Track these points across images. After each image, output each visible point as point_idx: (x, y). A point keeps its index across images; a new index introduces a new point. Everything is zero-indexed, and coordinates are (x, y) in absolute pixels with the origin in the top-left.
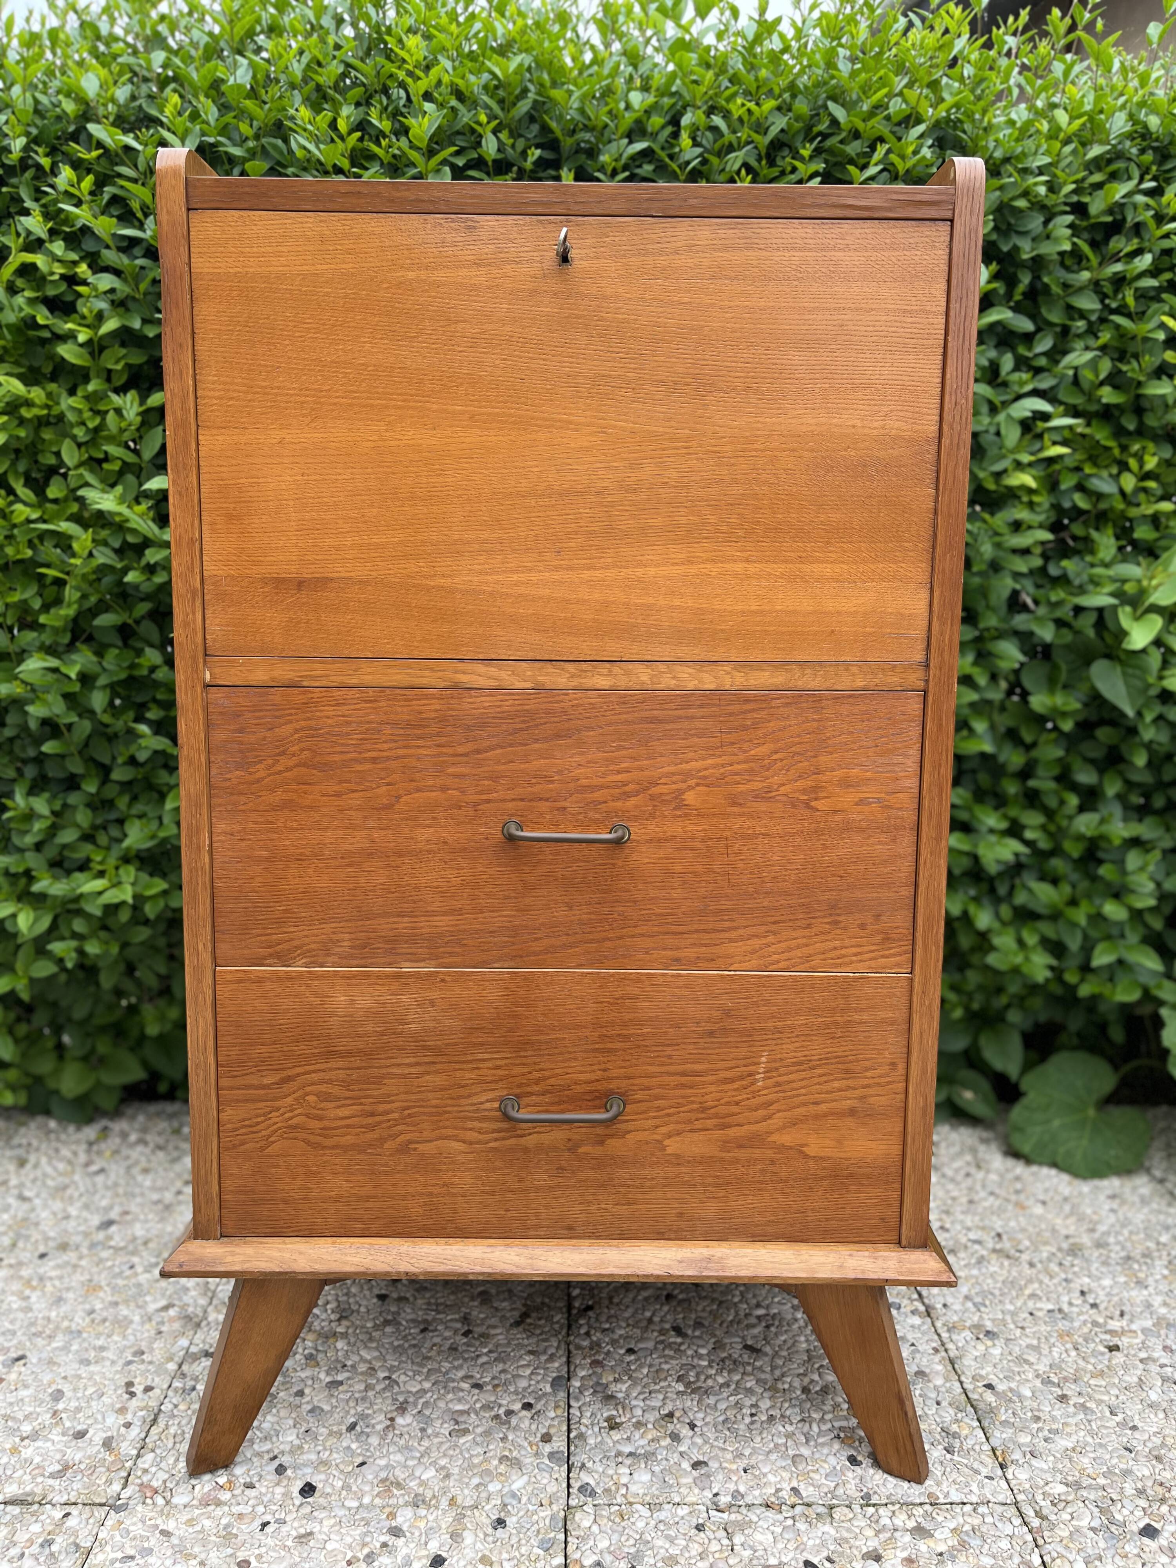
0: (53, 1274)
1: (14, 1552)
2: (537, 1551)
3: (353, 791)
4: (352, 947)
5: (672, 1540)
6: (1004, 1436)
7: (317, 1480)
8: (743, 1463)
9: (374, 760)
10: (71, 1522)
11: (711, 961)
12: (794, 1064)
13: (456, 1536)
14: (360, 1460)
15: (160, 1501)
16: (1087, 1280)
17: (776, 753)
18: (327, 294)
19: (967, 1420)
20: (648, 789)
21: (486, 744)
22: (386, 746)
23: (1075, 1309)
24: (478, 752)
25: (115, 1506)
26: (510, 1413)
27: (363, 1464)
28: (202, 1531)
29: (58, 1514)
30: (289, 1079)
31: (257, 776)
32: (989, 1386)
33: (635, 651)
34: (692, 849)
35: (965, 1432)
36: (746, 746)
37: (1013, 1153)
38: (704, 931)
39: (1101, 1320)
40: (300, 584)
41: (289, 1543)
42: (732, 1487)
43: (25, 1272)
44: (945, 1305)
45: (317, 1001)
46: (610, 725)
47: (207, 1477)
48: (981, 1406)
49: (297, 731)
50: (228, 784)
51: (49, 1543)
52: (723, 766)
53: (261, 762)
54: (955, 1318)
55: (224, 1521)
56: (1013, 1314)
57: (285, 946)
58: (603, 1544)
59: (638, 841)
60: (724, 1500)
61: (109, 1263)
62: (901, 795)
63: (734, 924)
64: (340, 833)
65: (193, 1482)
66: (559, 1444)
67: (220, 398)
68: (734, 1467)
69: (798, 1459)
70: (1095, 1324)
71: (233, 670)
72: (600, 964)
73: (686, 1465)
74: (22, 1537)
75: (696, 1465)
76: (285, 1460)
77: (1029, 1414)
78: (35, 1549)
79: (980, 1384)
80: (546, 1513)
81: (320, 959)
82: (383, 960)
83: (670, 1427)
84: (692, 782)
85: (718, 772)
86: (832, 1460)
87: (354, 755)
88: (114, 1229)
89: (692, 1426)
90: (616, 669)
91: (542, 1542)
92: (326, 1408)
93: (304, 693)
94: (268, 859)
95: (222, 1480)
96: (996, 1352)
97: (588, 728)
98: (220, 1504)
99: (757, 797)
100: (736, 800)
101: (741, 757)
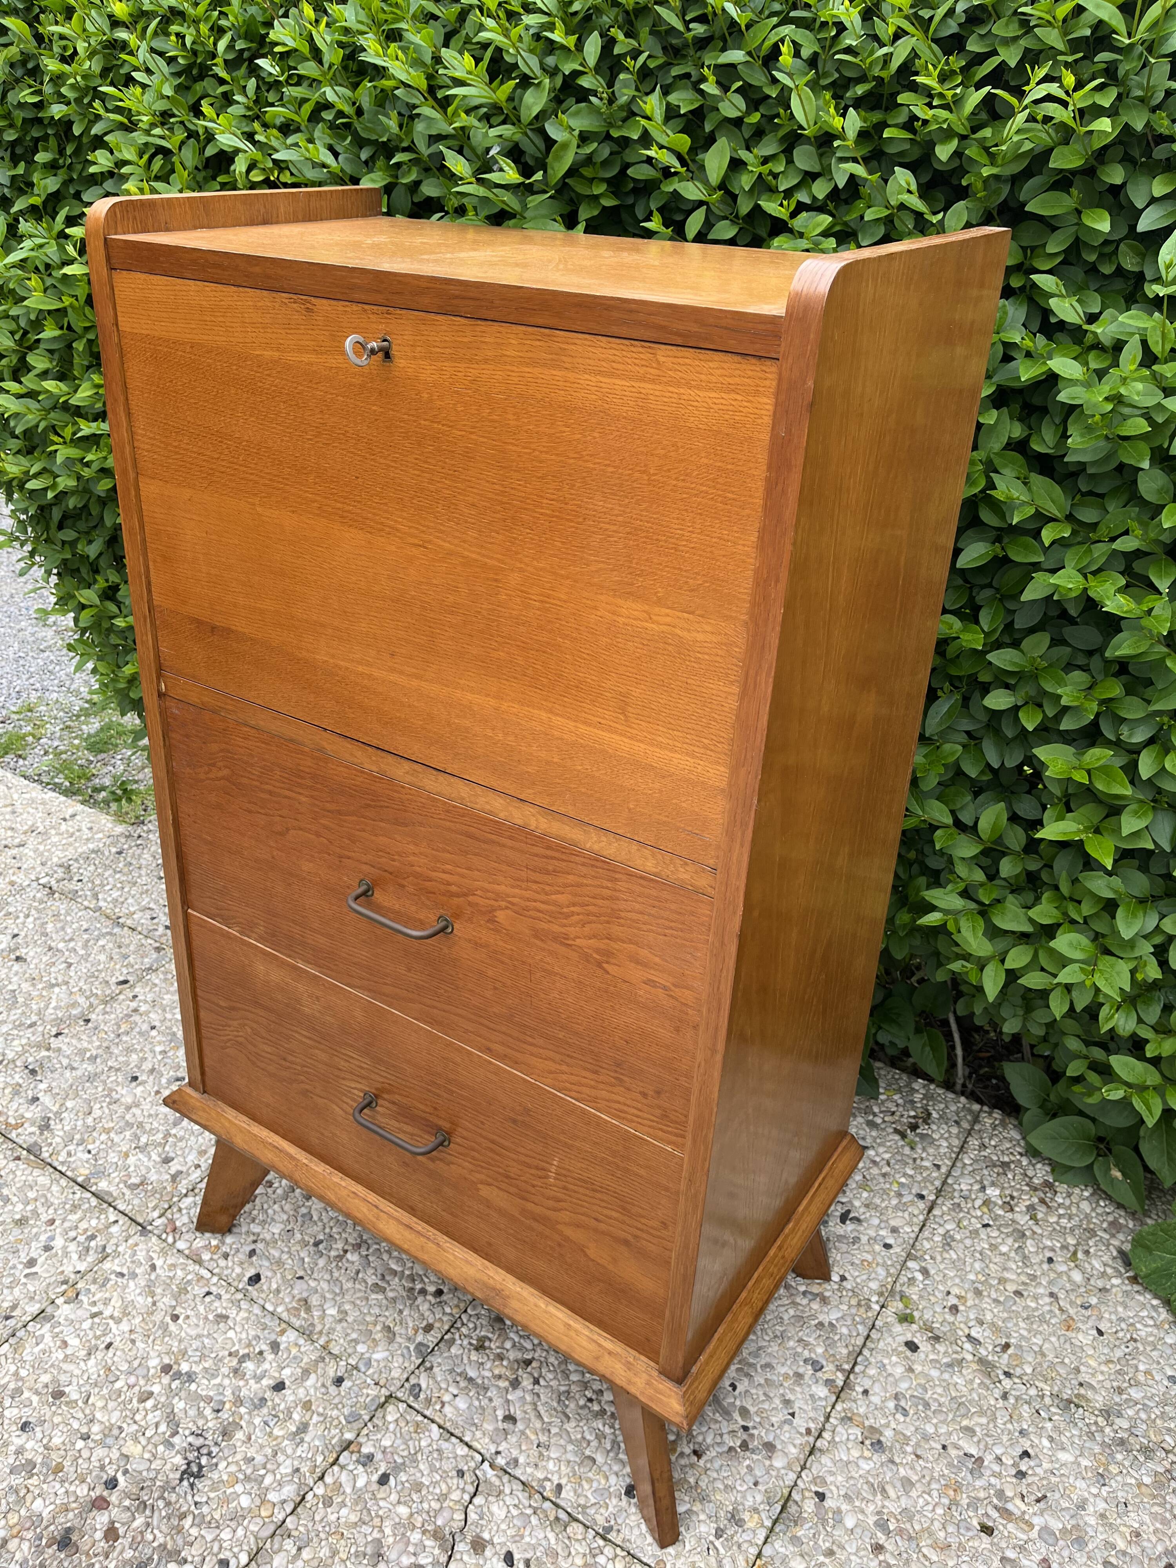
1: (72, 1234)
2: (342, 1419)
3: (259, 813)
4: (267, 933)
5: (433, 1469)
6: (782, 1550)
7: (265, 1273)
8: (543, 1438)
9: (271, 793)
10: (114, 1229)
11: (515, 1063)
12: (579, 1179)
13: (306, 1373)
14: (300, 1273)
15: (170, 1240)
16: (1046, 1443)
17: (574, 905)
18: (210, 365)
19: (764, 1515)
20: (466, 895)
21: (344, 808)
22: (277, 784)
23: (996, 1468)
24: (340, 813)
25: (144, 1229)
26: (423, 1292)
27: (301, 1278)
28: (171, 1278)
29: (112, 1218)
30: (233, 1009)
31: (201, 776)
32: (821, 1496)
33: (456, 767)
34: (502, 962)
35: (750, 1525)
36: (547, 888)
38: (510, 1036)
39: (1010, 1494)
40: (213, 629)
41: (211, 1317)
42: (515, 1453)
44: (866, 1392)
45: (247, 961)
46: (438, 827)
47: (208, 1235)
48: (792, 1509)
49: (221, 751)
50: (184, 776)
51: (93, 1237)
52: (528, 900)
53: (202, 766)
54: (862, 1410)
55: (189, 1277)
56: (926, 1438)
57: (227, 913)
58: (386, 1443)
59: (459, 936)
60: (501, 1461)
62: (687, 992)
63: (535, 1042)
64: (253, 842)
65: (198, 1234)
66: (431, 1339)
67: (149, 451)
68: (533, 1437)
69: (586, 1462)
70: (1000, 1494)
71: (179, 689)
72: (432, 1024)
73: (500, 1414)
74: (83, 1225)
75: (510, 1418)
76: (260, 1246)
77: (827, 1544)
78: (81, 1238)
79: (814, 1489)
80: (373, 1392)
81: (248, 932)
82: (287, 952)
83: (520, 1372)
84: (503, 904)
85: (524, 903)
86: (613, 1480)
87: (259, 784)
89: (536, 1382)
90: (442, 777)
91: (351, 1414)
92: (315, 1218)
93: (222, 721)
95: (214, 1242)
96: (865, 1466)
97: (421, 824)
98: (199, 1262)
99: (556, 938)
100: (537, 934)
101: (543, 897)
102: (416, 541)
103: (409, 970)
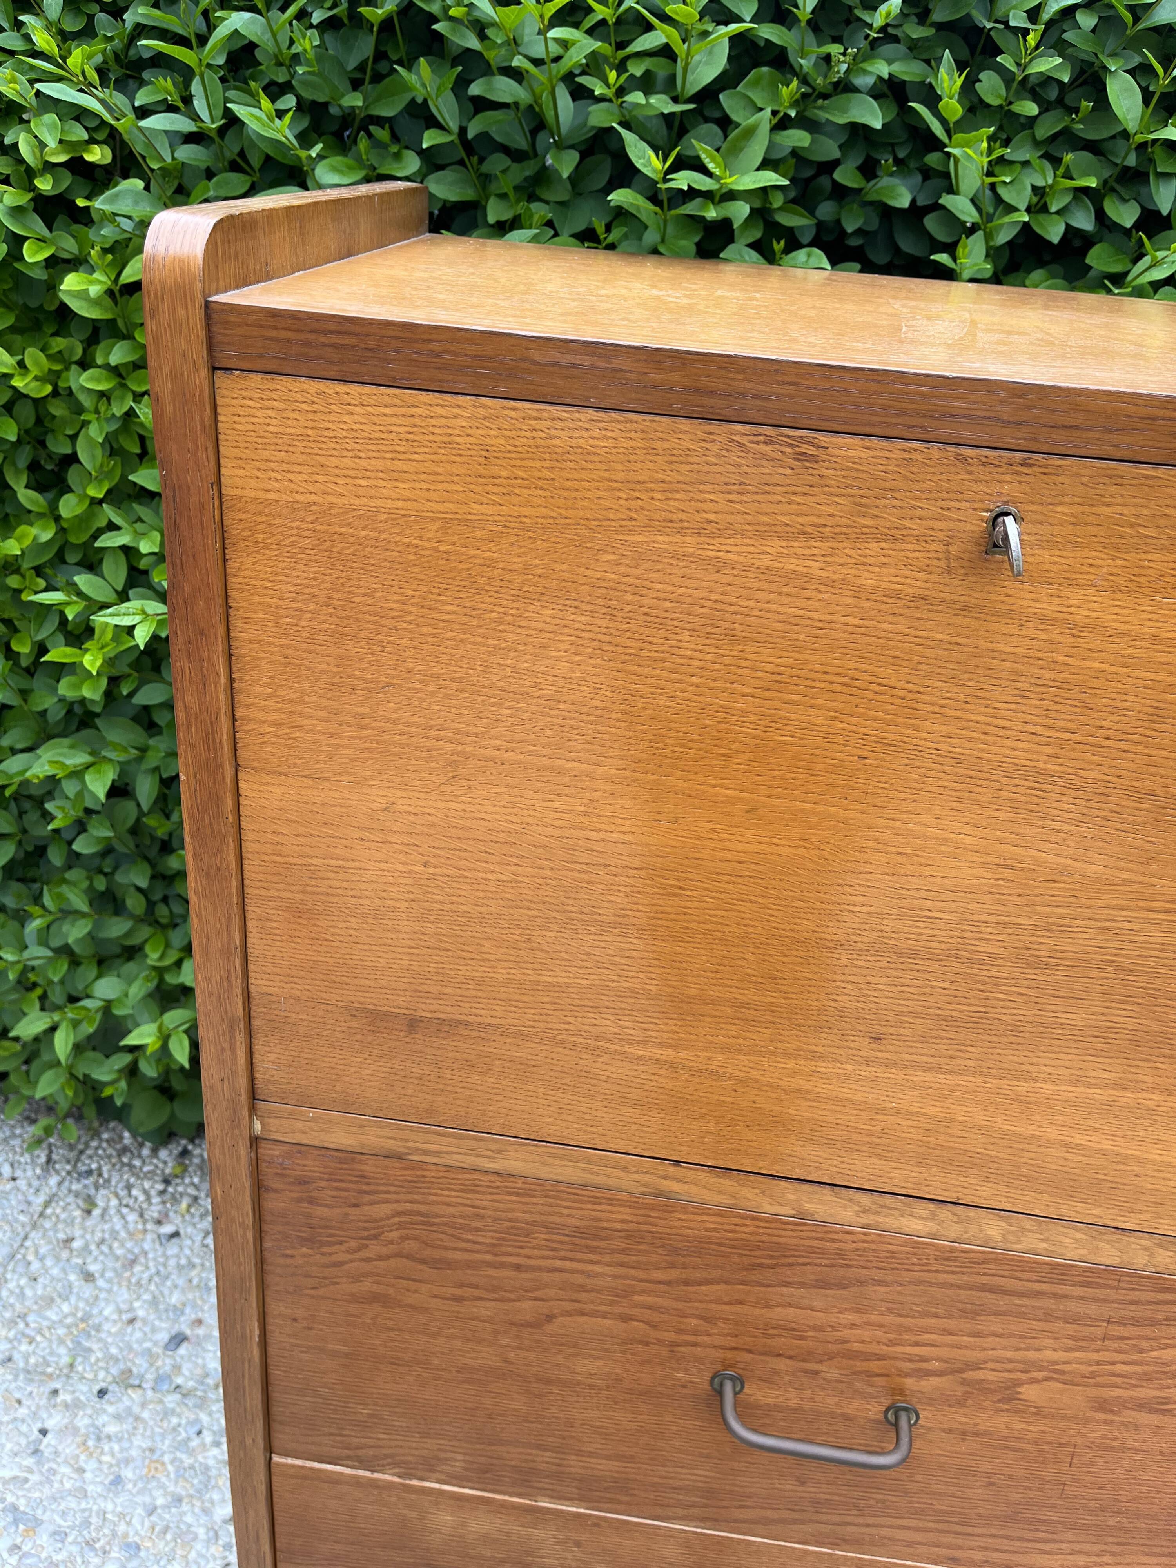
0: (112, 1429)
3: (481, 1299)
4: (465, 1469)
9: (518, 1267)
18: (491, 563)
20: (961, 1371)
21: (698, 1275)
22: (536, 1253)
24: (686, 1283)
31: (334, 1258)
33: (984, 1194)
34: (1015, 1450)
36: (1144, 1344)
38: (1006, 1537)
40: (413, 1024)
43: (82, 1422)
45: (414, 1515)
46: (917, 1283)
49: (399, 1214)
50: (289, 1261)
52: (1098, 1363)
53: (340, 1243)
57: (371, 1452)
59: (929, 1429)
61: (175, 1420)
63: (1055, 1537)
64: (458, 1344)
67: (279, 725)
71: (300, 1125)
72: (834, 1545)
81: (419, 1473)
82: (511, 1490)
84: (1040, 1375)
85: (1084, 1369)
87: (488, 1257)
88: (183, 1350)
90: (944, 1212)
93: (413, 1169)
94: (347, 1355)
97: (878, 1283)
99: (1141, 1406)
100: (1102, 1405)
101: (1134, 1357)
102: (990, 859)
103: (803, 1483)
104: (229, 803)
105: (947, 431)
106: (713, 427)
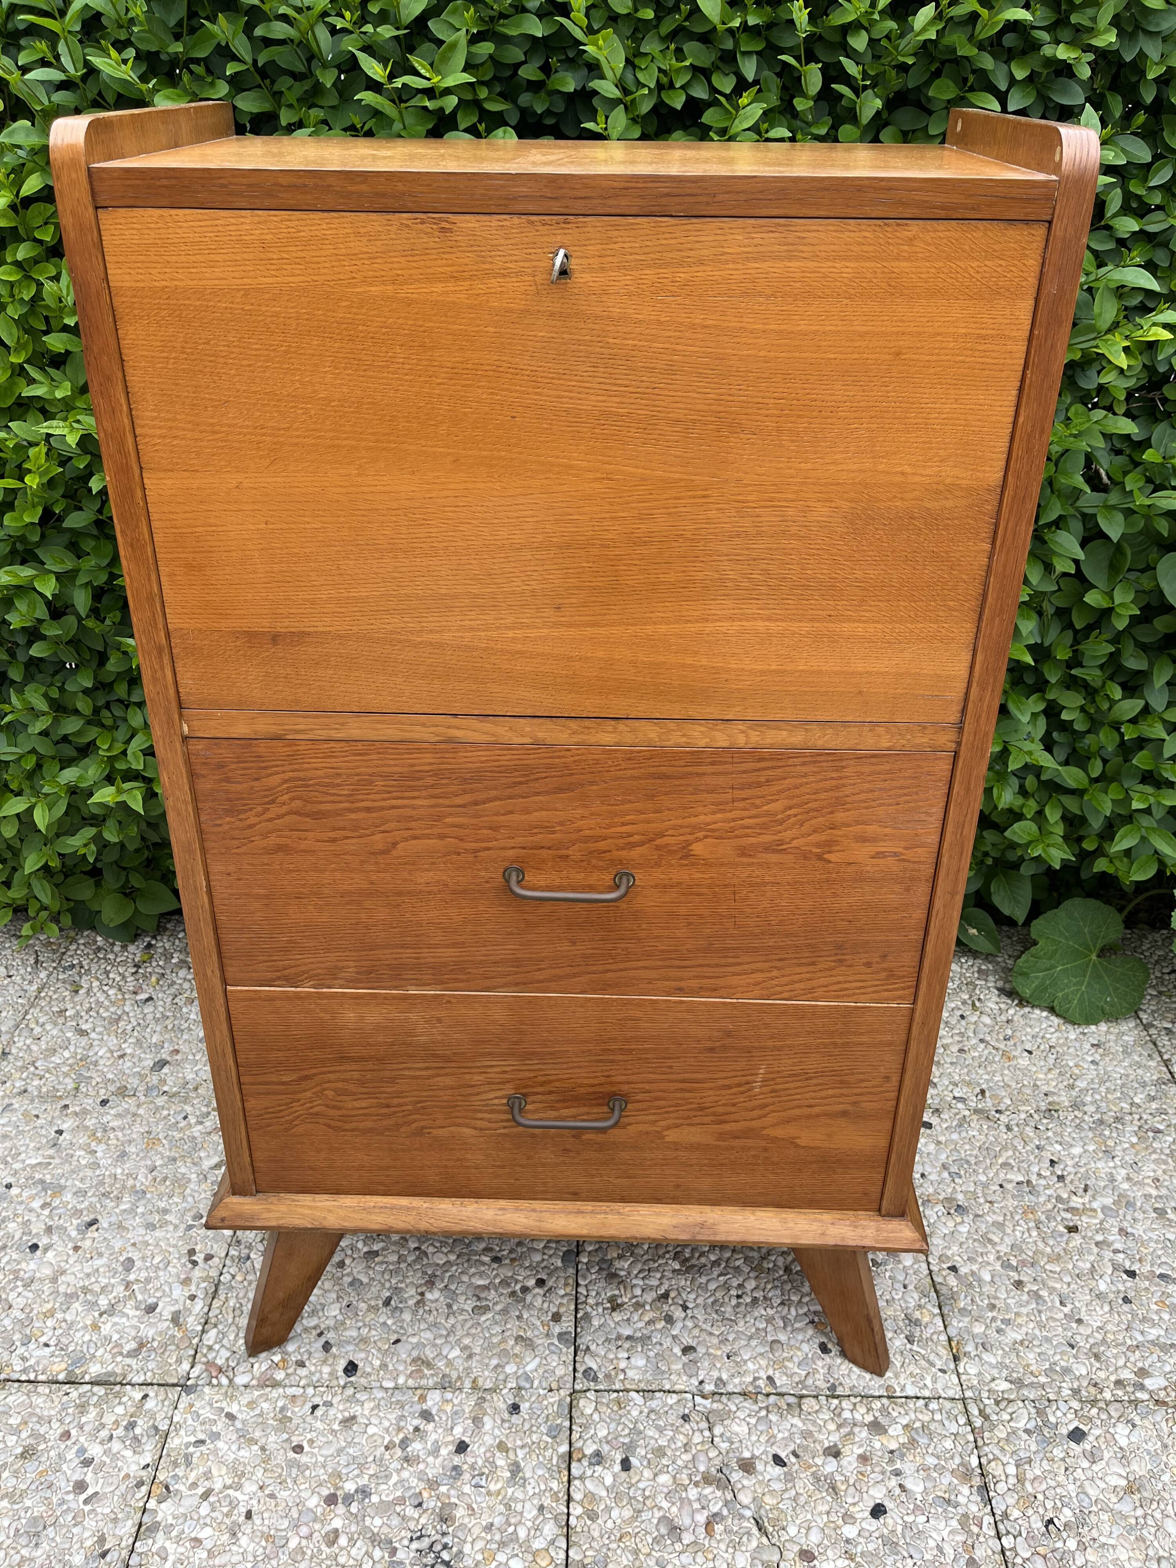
0: (115, 1124)
1: (104, 1434)
2: (545, 1438)
3: (348, 838)
4: (357, 973)
5: (661, 1430)
6: (961, 1325)
7: (358, 1357)
8: (727, 1349)
9: (368, 810)
10: (150, 1404)
11: (714, 991)
12: (790, 1076)
13: (477, 1421)
14: (394, 1337)
15: (224, 1381)
16: (1058, 1147)
17: (790, 808)
18: (276, 315)
19: (929, 1306)
20: (653, 840)
21: (483, 796)
22: (378, 796)
23: (1043, 1182)
24: (476, 803)
25: (186, 1387)
26: (525, 1290)
27: (397, 1341)
28: (260, 1415)
29: (138, 1395)
30: (307, 1078)
31: (248, 822)
32: (953, 1269)
33: (642, 709)
34: (699, 895)
35: (926, 1319)
36: (758, 802)
37: (1010, 993)
38: (708, 966)
39: (1065, 1196)
40: (275, 638)
41: (336, 1427)
42: (715, 1374)
43: (90, 1122)
44: (923, 1175)
45: (328, 1016)
46: (616, 779)
47: (263, 1355)
48: (944, 1290)
49: (285, 781)
50: (219, 829)
51: (132, 1425)
52: (734, 820)
53: (251, 809)
54: (931, 1190)
55: (280, 1404)
56: (985, 1186)
57: (293, 970)
58: (602, 1433)
59: (643, 887)
60: (709, 1388)
61: (165, 1113)
62: (919, 850)
63: (739, 960)
64: (338, 875)
65: (252, 1360)
66: (567, 1324)
67: (164, 437)
68: (719, 1353)
69: (775, 1346)
70: (1059, 1199)
71: (212, 723)
72: (603, 990)
73: (677, 1351)
74: (108, 1419)
75: (687, 1350)
76: (330, 1336)
77: (986, 1302)
78: (118, 1433)
79: (945, 1266)
80: (554, 1398)
81: (327, 982)
82: (389, 984)
83: (666, 1307)
84: (701, 835)
85: (727, 826)
86: (805, 1347)
87: (347, 805)
88: (165, 1070)
89: (685, 1308)
90: (621, 726)
91: (550, 1429)
92: (365, 1280)
93: (290, 746)
94: (266, 897)
95: (277, 1358)
96: (964, 1229)
97: (591, 783)
98: (276, 1384)
99: (768, 849)
100: (743, 852)
101: (754, 812)
102: (599, 475)
103: (574, 943)
104: (139, 493)
105: (519, 208)
106: (390, 216)
